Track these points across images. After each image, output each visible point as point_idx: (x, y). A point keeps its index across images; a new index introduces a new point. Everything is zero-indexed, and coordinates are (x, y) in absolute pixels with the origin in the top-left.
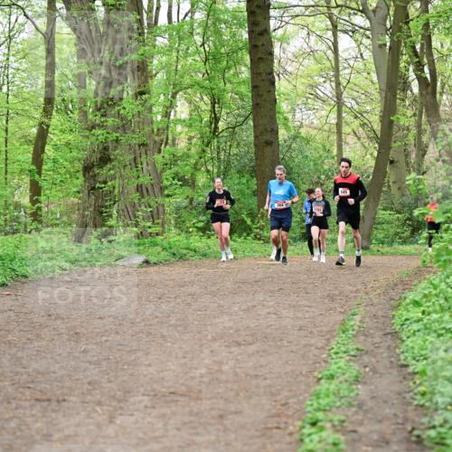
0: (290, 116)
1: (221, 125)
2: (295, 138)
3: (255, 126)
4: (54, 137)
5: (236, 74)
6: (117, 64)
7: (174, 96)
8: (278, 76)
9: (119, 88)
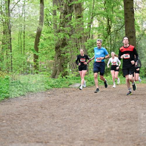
0: (140, 26)
1: (112, 30)
2: (143, 35)
3: (126, 30)
4: (43, 35)
5: (118, 8)
6: (69, 5)
7: (92, 18)
8: (135, 9)
9: (70, 15)
